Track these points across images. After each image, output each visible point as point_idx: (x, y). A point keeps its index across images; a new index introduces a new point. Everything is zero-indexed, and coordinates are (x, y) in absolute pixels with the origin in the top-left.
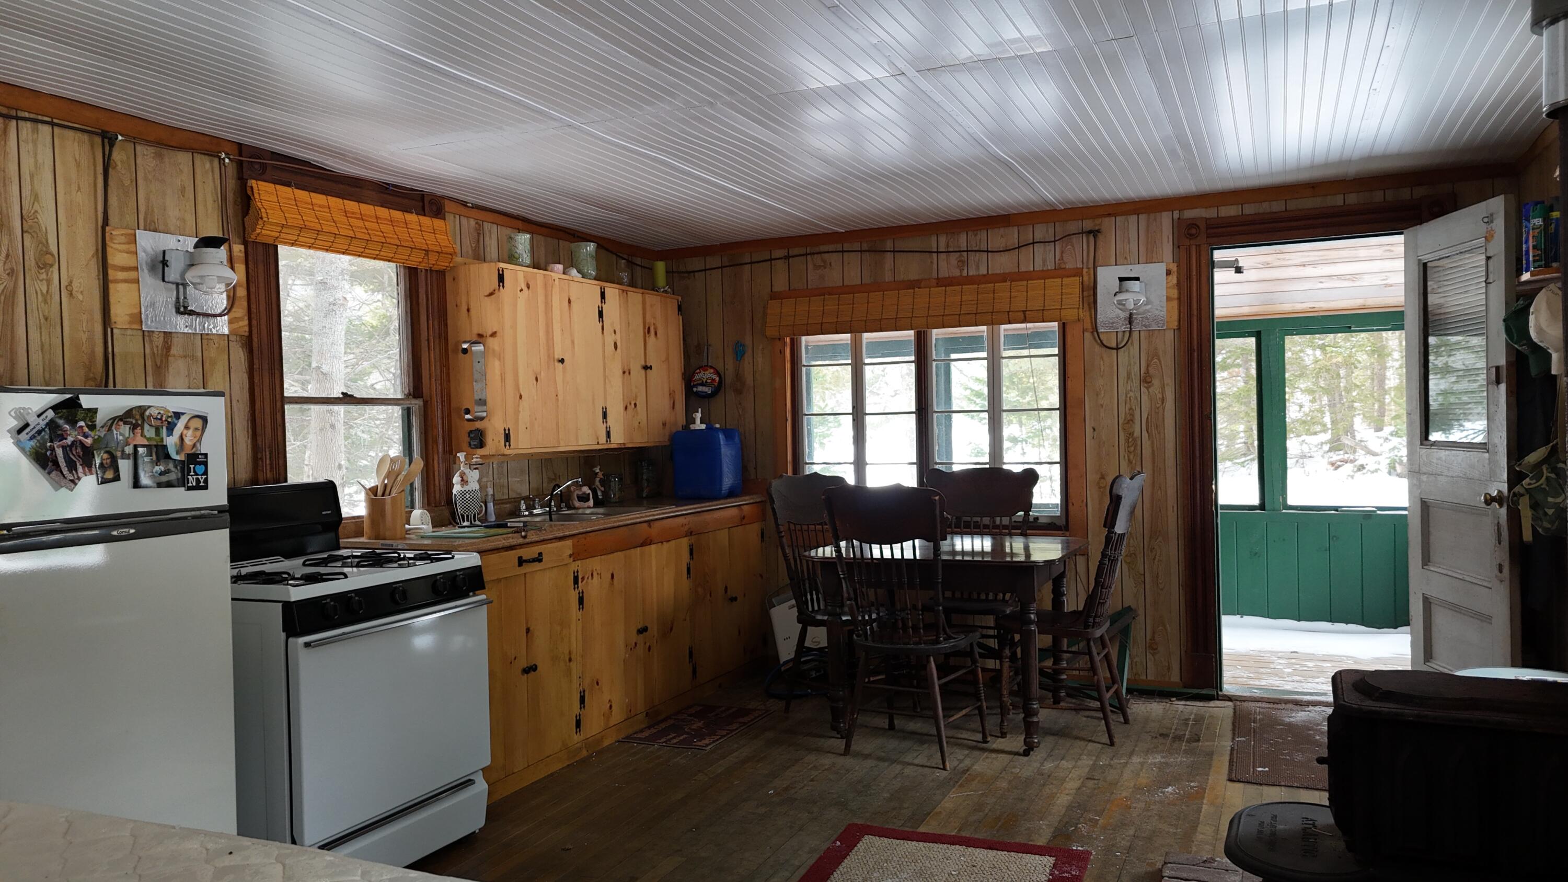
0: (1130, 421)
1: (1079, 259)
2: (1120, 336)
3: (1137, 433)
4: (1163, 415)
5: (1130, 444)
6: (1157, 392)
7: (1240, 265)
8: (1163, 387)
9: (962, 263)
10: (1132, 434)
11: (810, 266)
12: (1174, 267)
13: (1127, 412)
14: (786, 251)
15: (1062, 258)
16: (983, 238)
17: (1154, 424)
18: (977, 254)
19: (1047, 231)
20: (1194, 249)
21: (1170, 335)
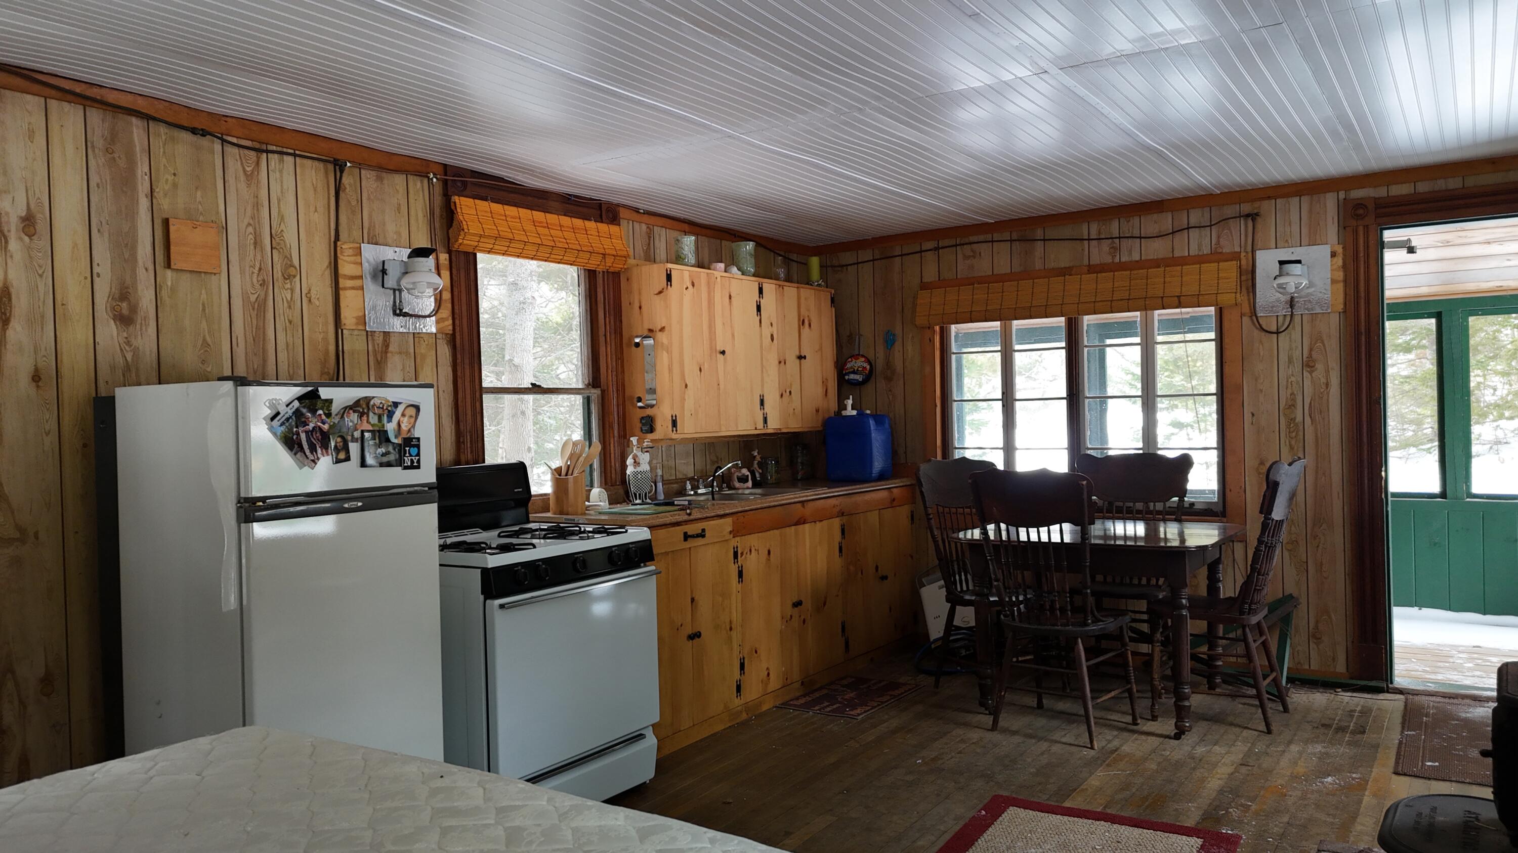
0: (1292, 406)
1: (1237, 243)
2: (1281, 319)
3: (1299, 418)
4: (1328, 400)
5: (1292, 430)
6: (1320, 376)
7: (1413, 244)
8: (1327, 371)
9: (1114, 250)
10: (1294, 419)
11: (960, 256)
12: (1339, 249)
13: (1289, 397)
14: (937, 242)
15: (1218, 242)
16: (1135, 225)
17: (1317, 409)
18: (1130, 240)
19: (1203, 214)
20: (1361, 229)
21: (1335, 319)
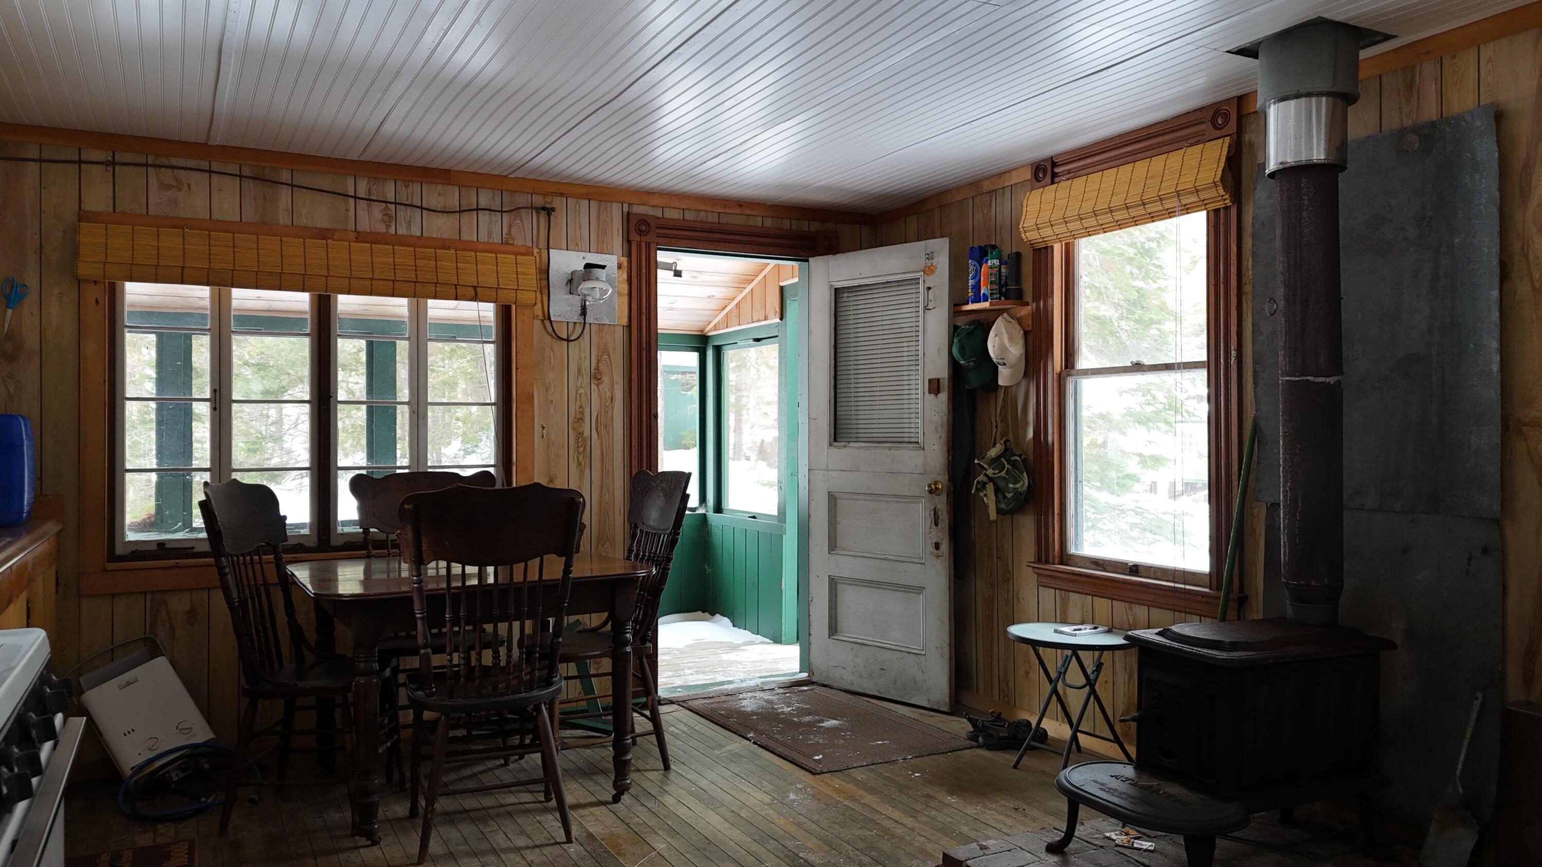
0: (580, 420)
1: (529, 236)
2: (571, 326)
3: (587, 433)
4: (612, 414)
5: (580, 444)
6: (606, 390)
7: (678, 268)
8: (612, 384)
9: (389, 219)
10: (581, 434)
11: (153, 182)
12: (624, 260)
13: (578, 410)
14: (111, 153)
15: (509, 233)
16: (414, 192)
17: (602, 425)
18: (409, 209)
19: (493, 199)
20: (643, 244)
21: (619, 333)
